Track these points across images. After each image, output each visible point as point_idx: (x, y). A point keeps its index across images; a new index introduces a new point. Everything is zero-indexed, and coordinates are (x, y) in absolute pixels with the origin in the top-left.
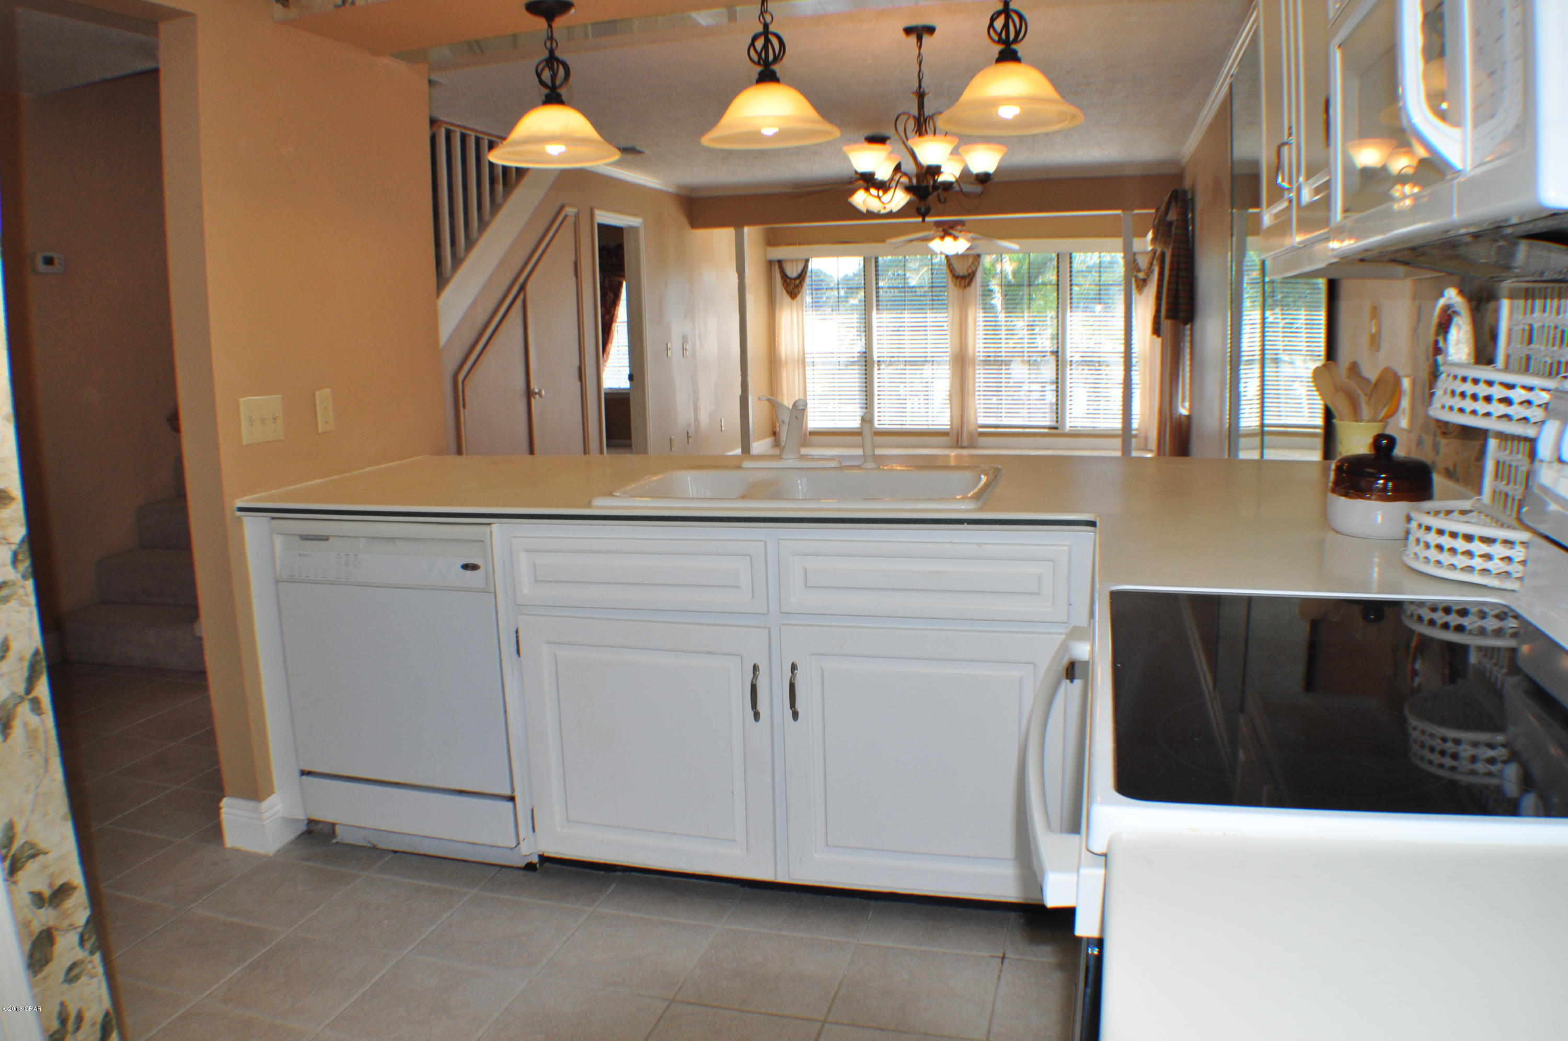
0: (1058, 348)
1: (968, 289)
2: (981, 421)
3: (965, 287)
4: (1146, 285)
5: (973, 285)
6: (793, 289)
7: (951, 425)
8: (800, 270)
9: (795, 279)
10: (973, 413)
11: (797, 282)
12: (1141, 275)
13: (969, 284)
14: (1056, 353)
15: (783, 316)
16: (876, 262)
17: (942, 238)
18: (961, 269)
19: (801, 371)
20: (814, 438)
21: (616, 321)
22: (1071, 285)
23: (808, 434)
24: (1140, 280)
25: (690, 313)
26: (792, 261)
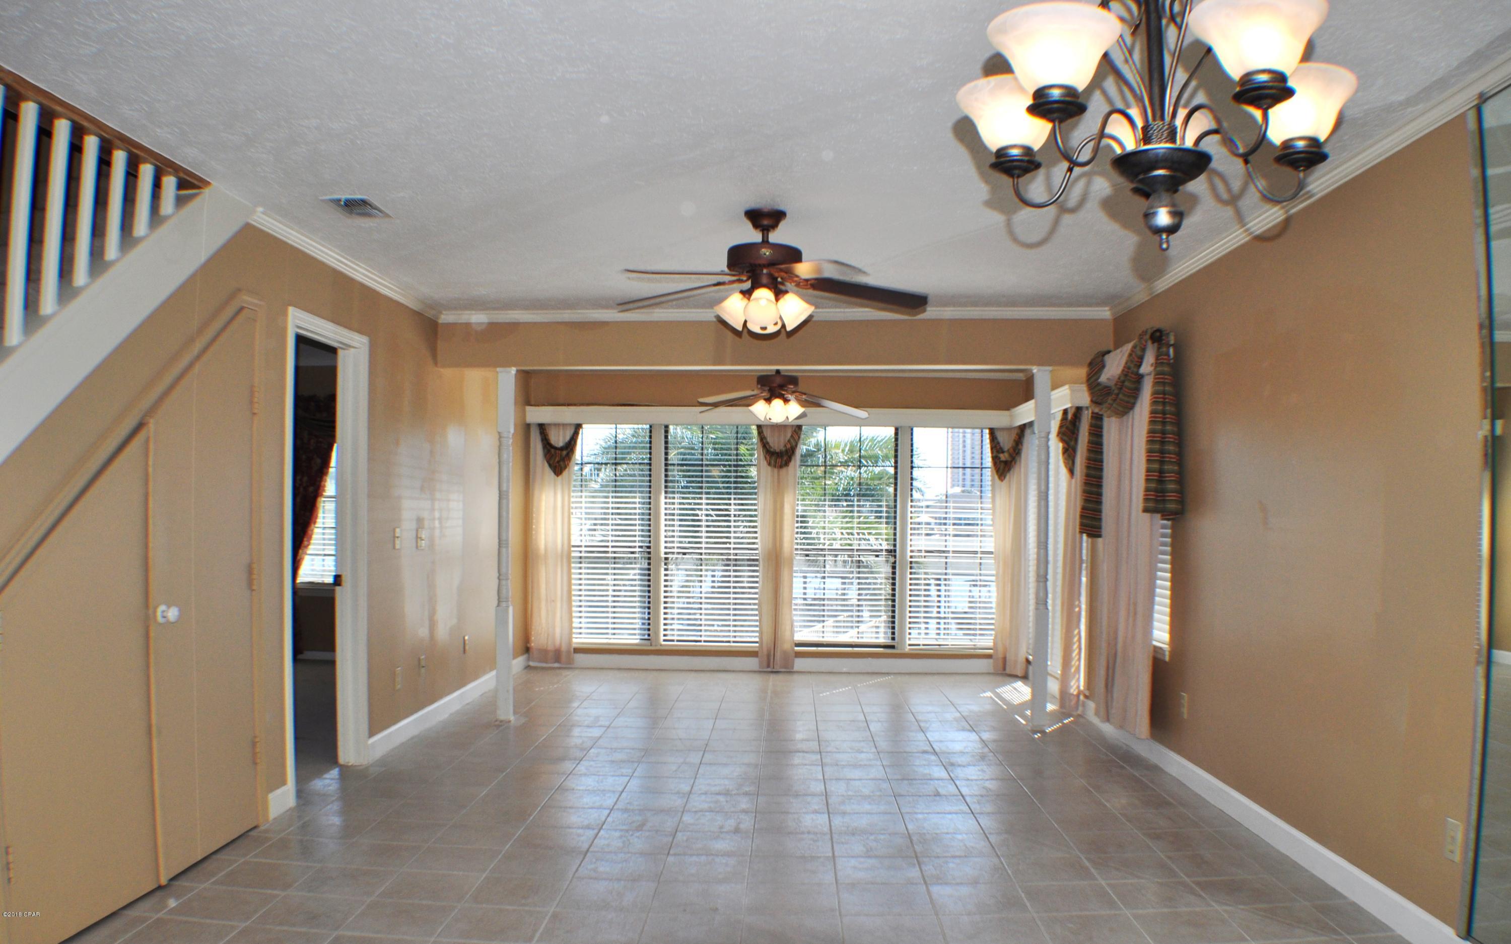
0: (895, 545)
1: (784, 470)
2: (800, 637)
3: (781, 467)
4: (1009, 470)
5: (792, 464)
6: (558, 462)
7: (761, 642)
8: (568, 438)
9: (562, 449)
10: (788, 628)
11: (564, 453)
12: (1003, 457)
13: (787, 464)
14: (892, 552)
15: (544, 497)
16: (667, 431)
17: (768, 400)
18: (777, 443)
19: (565, 568)
20: (580, 658)
21: (322, 495)
22: (912, 467)
23: (572, 650)
24: (1003, 461)
25: (428, 485)
26: (557, 425)
